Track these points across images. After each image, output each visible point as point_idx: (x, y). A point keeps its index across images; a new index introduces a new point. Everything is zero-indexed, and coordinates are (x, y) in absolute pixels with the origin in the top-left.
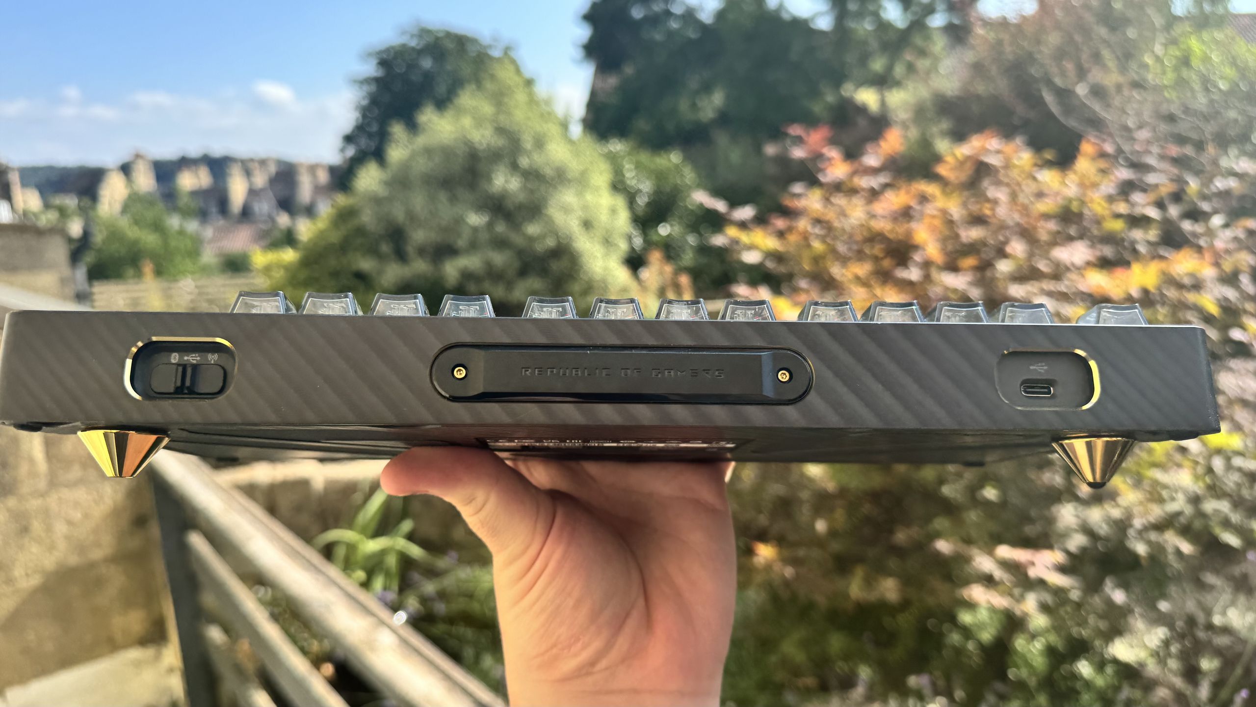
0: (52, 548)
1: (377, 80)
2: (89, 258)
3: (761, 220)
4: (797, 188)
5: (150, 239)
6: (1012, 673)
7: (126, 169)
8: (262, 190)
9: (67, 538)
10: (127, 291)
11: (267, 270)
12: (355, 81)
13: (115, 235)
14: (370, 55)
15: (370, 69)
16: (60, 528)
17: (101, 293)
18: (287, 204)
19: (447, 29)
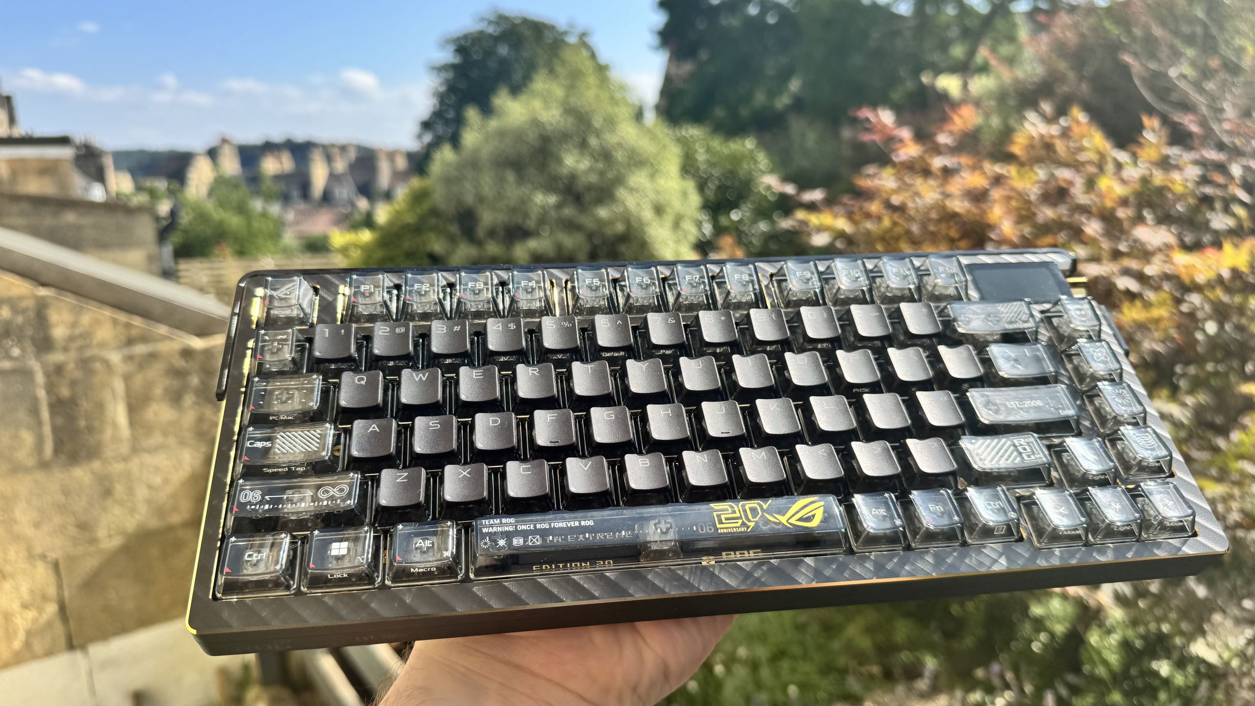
0: (133, 511)
1: (454, 67)
2: (176, 238)
3: (830, 202)
4: (871, 169)
5: (234, 221)
6: (1086, 668)
7: (213, 154)
8: (343, 175)
9: (149, 502)
10: (211, 269)
11: (344, 250)
12: (434, 68)
13: (202, 216)
14: (448, 41)
15: (448, 56)
16: (142, 492)
17: (186, 270)
18: (366, 189)
19: (524, 15)
